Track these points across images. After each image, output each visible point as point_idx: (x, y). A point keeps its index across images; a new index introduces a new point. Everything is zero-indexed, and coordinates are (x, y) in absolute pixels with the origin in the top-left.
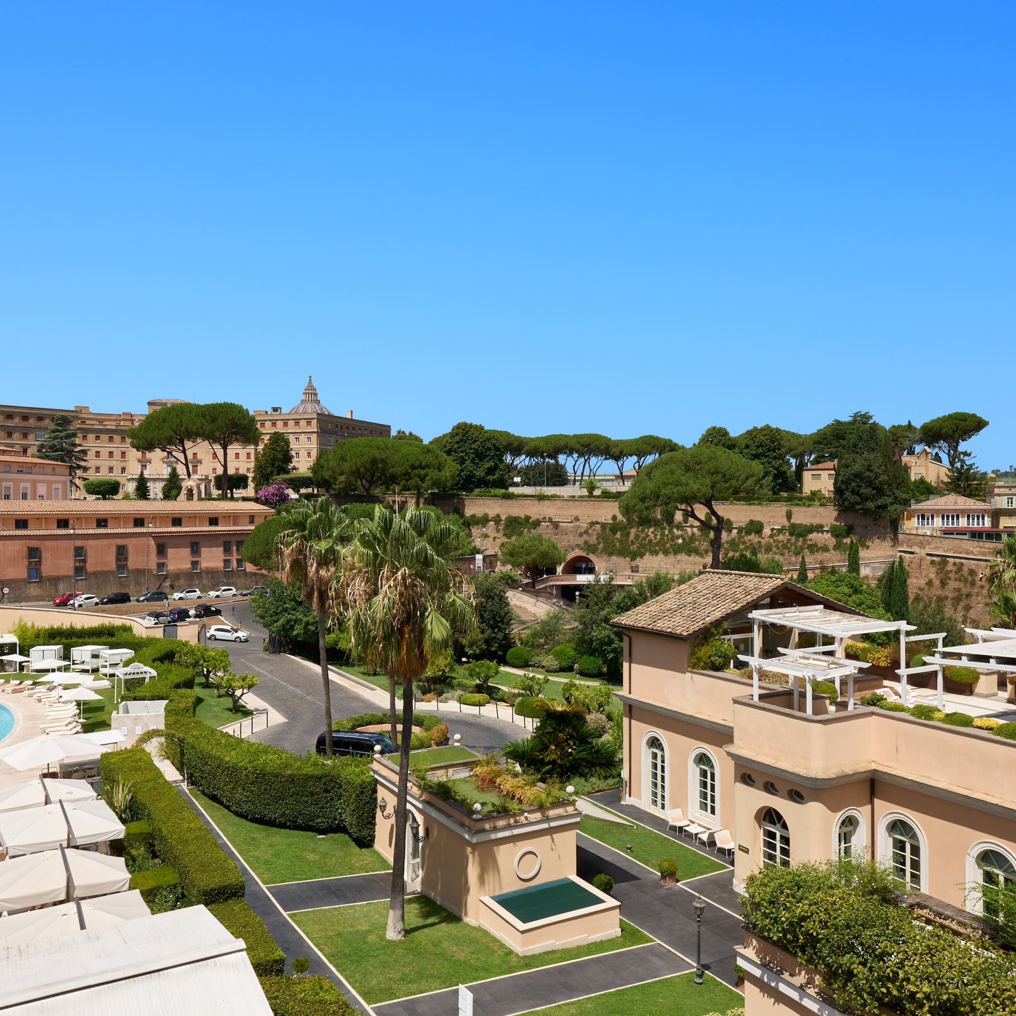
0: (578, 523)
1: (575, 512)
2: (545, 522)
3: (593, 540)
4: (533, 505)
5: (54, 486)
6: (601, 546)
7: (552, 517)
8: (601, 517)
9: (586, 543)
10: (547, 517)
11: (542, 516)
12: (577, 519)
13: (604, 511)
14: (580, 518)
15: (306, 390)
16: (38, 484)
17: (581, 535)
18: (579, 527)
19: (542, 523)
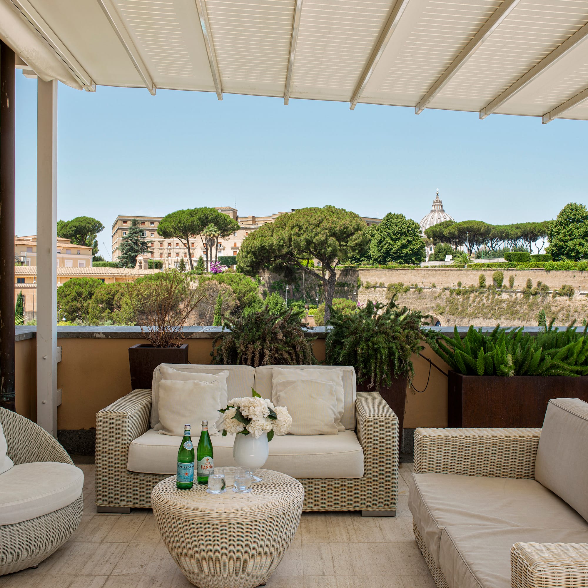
0: (434, 289)
1: (433, 280)
2: (413, 288)
3: (443, 303)
4: (405, 274)
5: (79, 261)
6: (447, 309)
7: (418, 284)
8: (450, 283)
9: (438, 306)
10: (414, 284)
11: (411, 284)
12: (434, 286)
13: (452, 278)
14: (436, 285)
15: (434, 203)
16: (65, 260)
17: (435, 298)
18: (435, 292)
19: (411, 289)
